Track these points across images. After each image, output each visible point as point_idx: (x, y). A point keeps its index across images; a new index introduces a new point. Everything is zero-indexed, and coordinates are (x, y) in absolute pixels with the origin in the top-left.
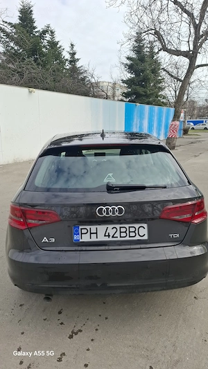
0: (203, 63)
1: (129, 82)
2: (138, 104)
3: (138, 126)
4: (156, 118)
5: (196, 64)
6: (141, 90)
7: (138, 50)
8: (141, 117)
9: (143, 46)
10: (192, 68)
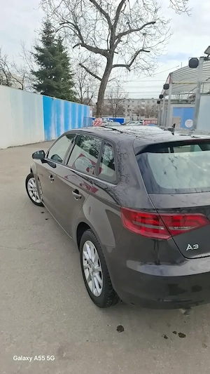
0: (119, 63)
1: (39, 74)
2: (54, 98)
3: (56, 121)
4: (70, 114)
5: (114, 64)
6: (54, 84)
7: (47, 41)
8: (58, 112)
9: (53, 37)
10: (109, 66)
